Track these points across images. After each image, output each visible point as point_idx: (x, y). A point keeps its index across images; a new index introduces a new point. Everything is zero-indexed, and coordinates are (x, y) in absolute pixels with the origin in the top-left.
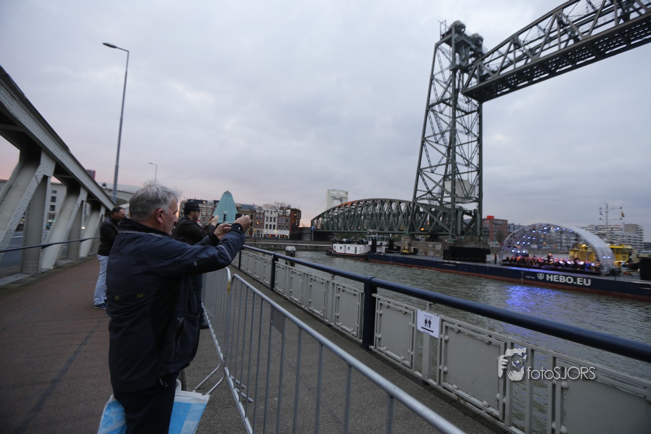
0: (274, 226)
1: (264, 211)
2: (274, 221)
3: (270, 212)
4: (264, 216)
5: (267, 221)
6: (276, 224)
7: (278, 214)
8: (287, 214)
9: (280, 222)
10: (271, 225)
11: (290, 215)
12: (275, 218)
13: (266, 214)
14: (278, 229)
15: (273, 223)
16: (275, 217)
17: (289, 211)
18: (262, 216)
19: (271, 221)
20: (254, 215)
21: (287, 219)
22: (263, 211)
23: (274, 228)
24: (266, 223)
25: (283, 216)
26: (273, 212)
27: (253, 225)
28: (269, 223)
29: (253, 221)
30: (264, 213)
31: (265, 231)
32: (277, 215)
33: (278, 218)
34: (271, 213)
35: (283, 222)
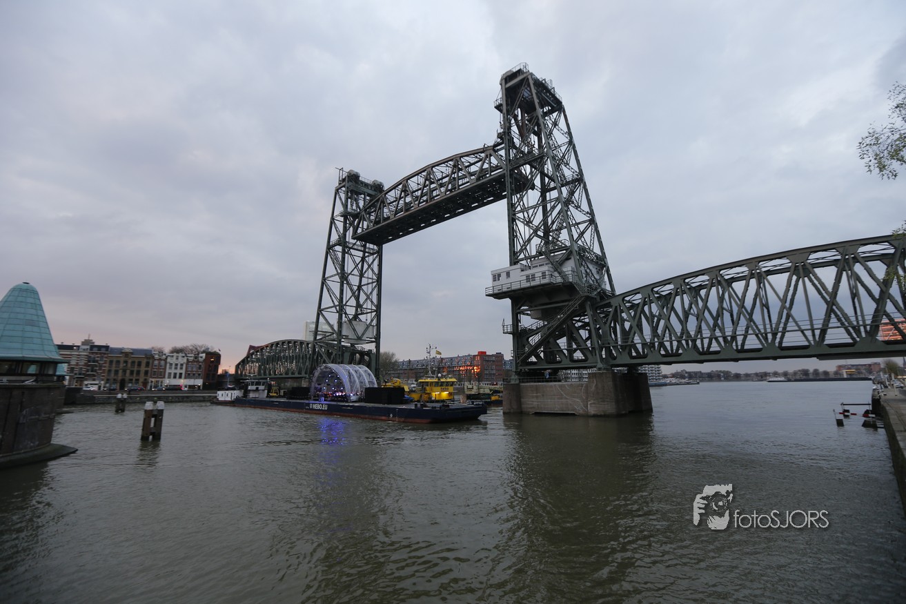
0: (181, 374)
1: (167, 357)
2: (181, 368)
3: (175, 358)
4: (166, 363)
5: (170, 368)
6: (183, 371)
7: (188, 359)
8: (200, 359)
9: (190, 369)
10: (175, 374)
11: (205, 360)
12: (182, 365)
13: (169, 360)
14: (185, 378)
15: (178, 371)
16: (182, 362)
17: (204, 355)
18: (163, 363)
19: (176, 368)
20: (151, 361)
21: (200, 366)
22: (164, 357)
23: (180, 377)
24: (168, 371)
25: (194, 361)
26: (180, 358)
27: (149, 375)
28: (173, 371)
29: (149, 369)
30: (166, 358)
31: (167, 382)
32: (185, 360)
33: (187, 364)
34: (177, 359)
35: (194, 369)
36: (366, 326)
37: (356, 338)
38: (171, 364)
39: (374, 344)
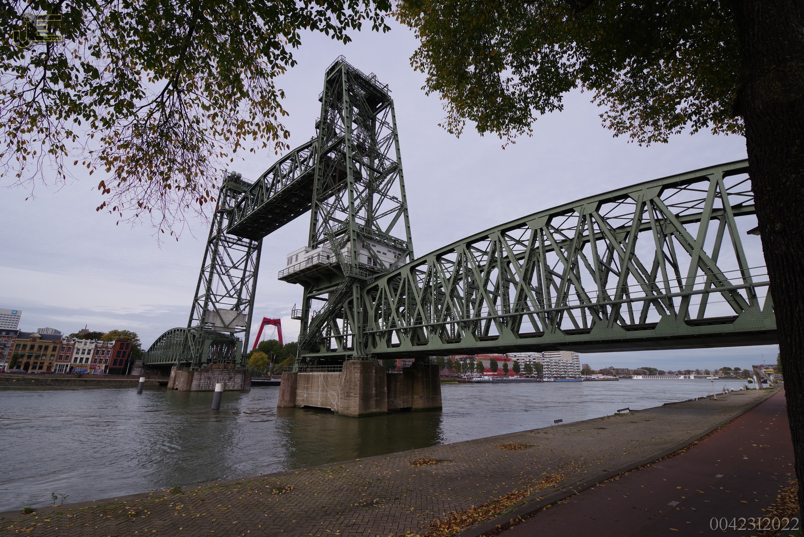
0: (87, 359)
1: (75, 342)
2: (89, 354)
3: (83, 343)
4: (74, 348)
5: (77, 353)
6: (90, 357)
7: (96, 345)
8: (109, 345)
10: (82, 359)
11: (114, 346)
12: (90, 350)
13: (76, 345)
14: (91, 363)
15: (84, 357)
16: (90, 348)
17: (114, 342)
19: (83, 353)
21: (108, 351)
22: (73, 342)
24: (75, 355)
26: (88, 344)
28: (80, 356)
30: (75, 344)
32: (93, 346)
33: (95, 351)
34: (85, 344)
35: (102, 355)
36: (236, 315)
37: (222, 325)
38: (79, 350)
39: (244, 333)
